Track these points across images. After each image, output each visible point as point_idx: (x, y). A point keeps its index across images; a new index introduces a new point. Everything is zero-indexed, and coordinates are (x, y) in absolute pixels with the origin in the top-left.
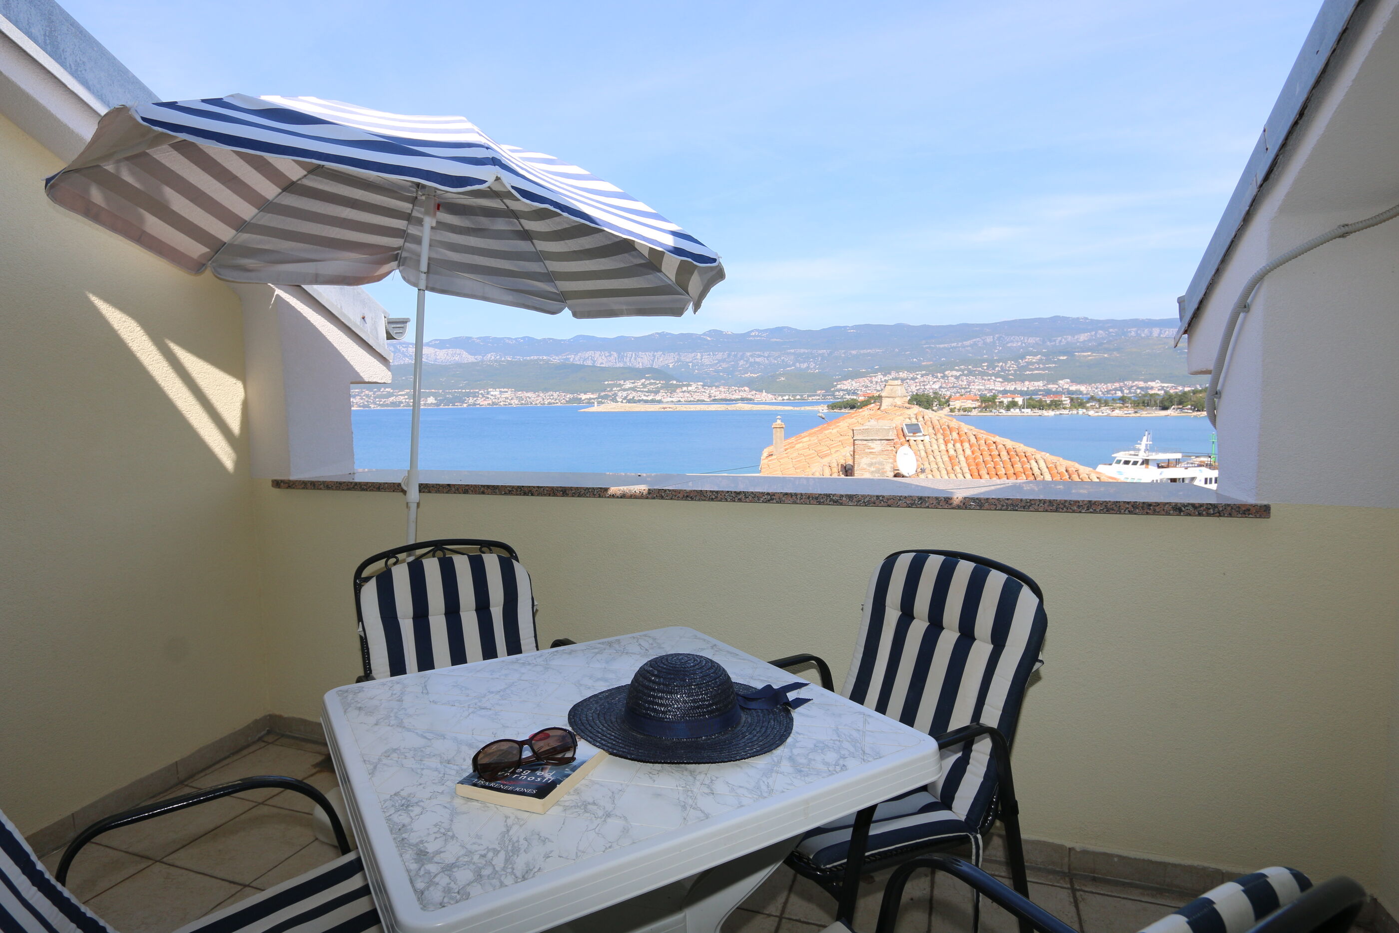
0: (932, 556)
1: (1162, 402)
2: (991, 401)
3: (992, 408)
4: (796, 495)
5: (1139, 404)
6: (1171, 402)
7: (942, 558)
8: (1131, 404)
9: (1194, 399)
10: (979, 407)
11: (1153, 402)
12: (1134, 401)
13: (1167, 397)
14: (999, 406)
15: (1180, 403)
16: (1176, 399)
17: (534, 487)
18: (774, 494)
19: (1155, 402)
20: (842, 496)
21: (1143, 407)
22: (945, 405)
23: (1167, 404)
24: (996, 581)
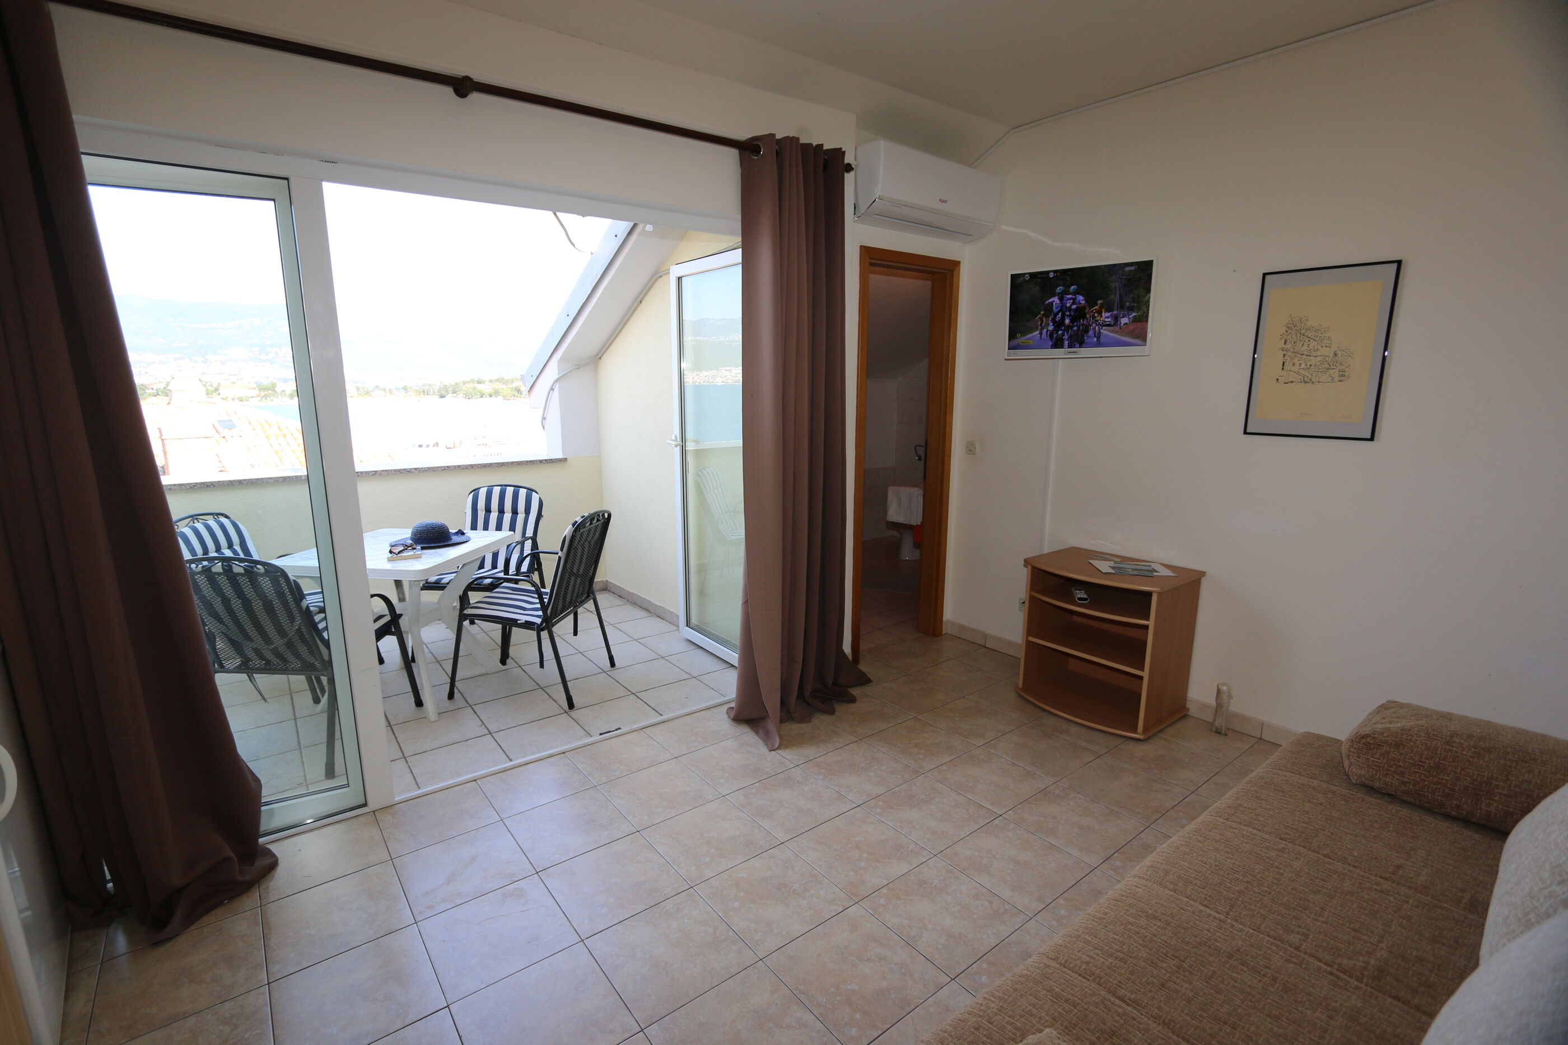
0: (495, 487)
1: (439, 391)
2: (270, 390)
3: (273, 396)
4: (389, 470)
5: (420, 392)
6: (447, 391)
7: (500, 487)
8: (413, 392)
9: (464, 388)
10: (258, 396)
11: (432, 392)
12: (416, 390)
13: (442, 387)
14: (281, 395)
15: (454, 392)
16: (450, 389)
17: (215, 482)
18: (377, 471)
19: (433, 391)
20: (411, 469)
21: (424, 396)
22: (214, 394)
23: (443, 393)
24: (523, 492)
